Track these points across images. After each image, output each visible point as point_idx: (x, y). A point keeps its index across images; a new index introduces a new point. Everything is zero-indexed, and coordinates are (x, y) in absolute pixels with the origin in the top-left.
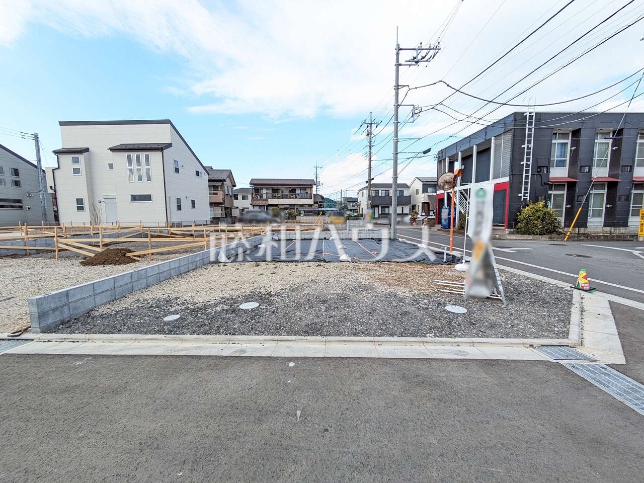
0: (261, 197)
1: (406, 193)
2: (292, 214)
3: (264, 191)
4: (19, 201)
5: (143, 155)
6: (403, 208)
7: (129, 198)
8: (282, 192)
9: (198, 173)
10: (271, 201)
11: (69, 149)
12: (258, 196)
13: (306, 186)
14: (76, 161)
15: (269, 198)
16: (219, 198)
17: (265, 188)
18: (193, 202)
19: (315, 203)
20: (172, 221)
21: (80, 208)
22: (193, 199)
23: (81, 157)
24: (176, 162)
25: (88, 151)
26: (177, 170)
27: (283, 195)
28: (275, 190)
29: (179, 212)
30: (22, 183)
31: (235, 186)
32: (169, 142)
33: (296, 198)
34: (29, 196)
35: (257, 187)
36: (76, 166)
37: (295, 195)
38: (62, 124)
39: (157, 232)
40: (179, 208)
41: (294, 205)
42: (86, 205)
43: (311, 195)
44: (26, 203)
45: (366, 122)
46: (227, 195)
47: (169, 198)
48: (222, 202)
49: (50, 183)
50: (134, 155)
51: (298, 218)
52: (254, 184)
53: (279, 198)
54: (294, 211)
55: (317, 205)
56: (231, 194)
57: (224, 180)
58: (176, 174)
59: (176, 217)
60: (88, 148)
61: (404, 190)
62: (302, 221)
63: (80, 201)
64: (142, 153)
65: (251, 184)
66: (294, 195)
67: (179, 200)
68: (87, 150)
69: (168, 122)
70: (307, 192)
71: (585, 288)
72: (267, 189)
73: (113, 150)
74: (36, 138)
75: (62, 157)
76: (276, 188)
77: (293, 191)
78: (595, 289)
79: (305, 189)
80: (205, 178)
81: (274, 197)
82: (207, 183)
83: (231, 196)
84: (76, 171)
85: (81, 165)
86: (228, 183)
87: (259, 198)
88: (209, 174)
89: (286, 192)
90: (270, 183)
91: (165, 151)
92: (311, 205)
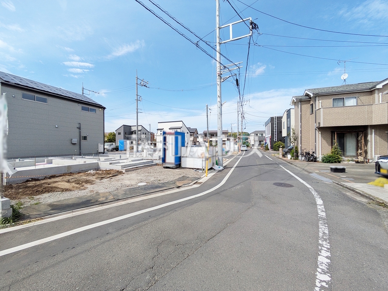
9: (187, 133)
10: (210, 139)
11: (160, 129)
13: (225, 133)
23: (162, 131)
31: (198, 133)
35: (206, 134)
48: (193, 140)
56: (196, 137)
57: (194, 133)
60: (164, 128)
64: (176, 129)
65: (203, 132)
69: (182, 121)
75: (158, 130)
84: (161, 134)
90: (210, 132)
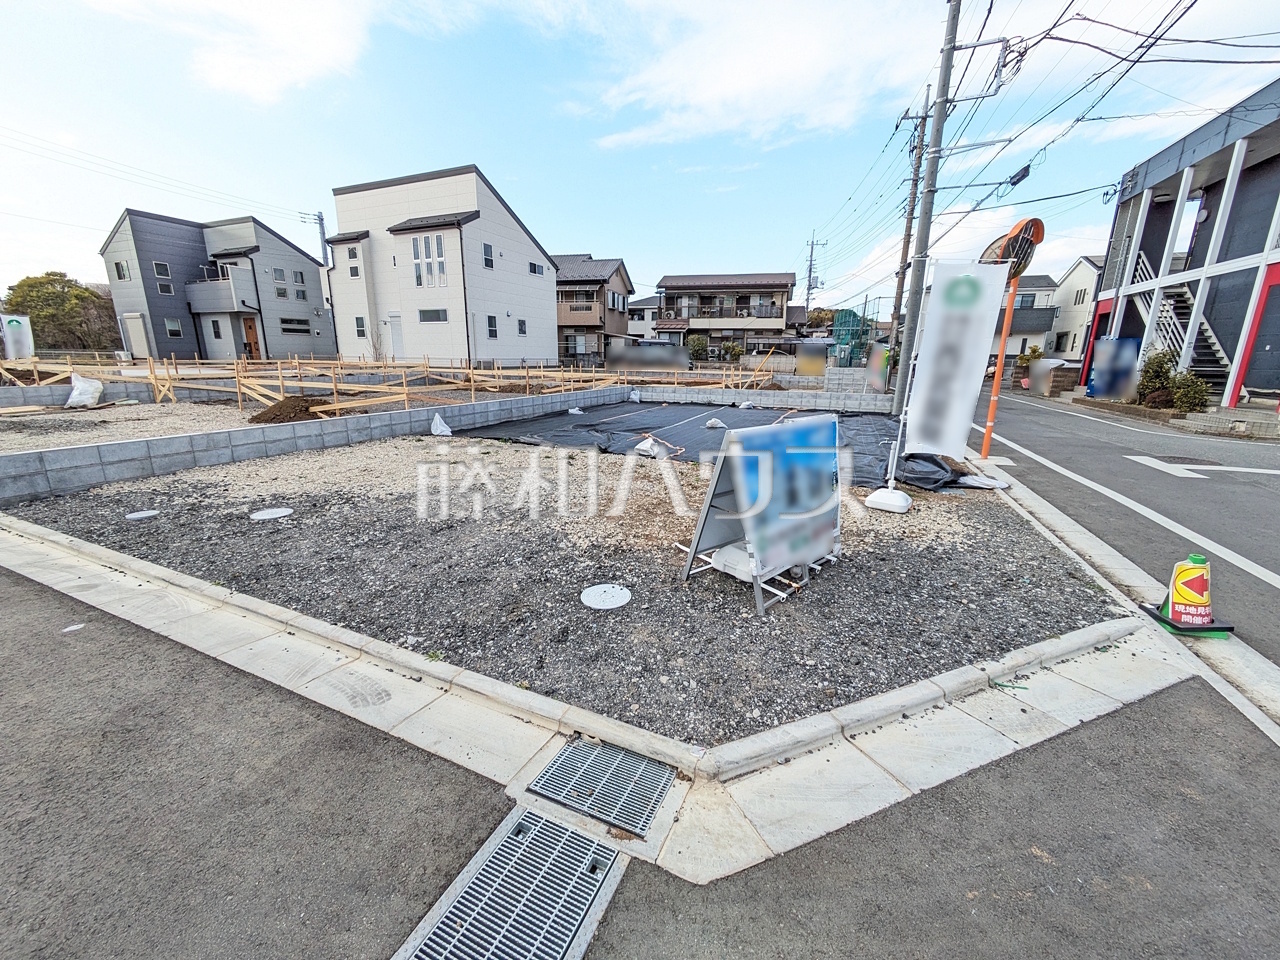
0: (678, 313)
1: (1042, 300)
2: (730, 350)
3: (685, 302)
4: (305, 322)
5: (433, 235)
6: (1025, 341)
7: (417, 316)
8: (721, 303)
9: (534, 268)
10: (696, 324)
11: (344, 234)
12: (672, 312)
13: (776, 288)
14: (353, 254)
15: (693, 317)
16: (592, 318)
17: (686, 294)
18: (522, 324)
19: (789, 326)
20: (478, 357)
21: (361, 333)
22: (522, 318)
23: (359, 247)
24: (488, 249)
25: (368, 236)
26: (489, 263)
27: (721, 309)
28: (706, 300)
29: (493, 341)
30: (308, 294)
31: (631, 292)
32: (474, 208)
33: (749, 315)
34: (318, 315)
35: (672, 292)
36: (354, 263)
37: (748, 308)
38: (337, 192)
39: (447, 377)
40: (493, 334)
41: (744, 330)
42: (367, 328)
43: (782, 309)
44: (315, 327)
45: (911, 114)
46: (612, 310)
47: (474, 315)
48: (598, 323)
49: (326, 294)
50: (421, 236)
51: (743, 359)
52: (667, 288)
53: (712, 315)
54: (738, 346)
55: (794, 332)
56: (621, 309)
57: (605, 281)
58: (488, 271)
59: (486, 350)
60: (368, 231)
61: (1038, 294)
62: (751, 366)
63: (360, 321)
64: (432, 233)
65: (659, 286)
66: (745, 308)
67: (492, 320)
68: (366, 235)
69: (472, 169)
70: (773, 303)
71: (1185, 618)
72: (691, 296)
73: (394, 231)
74: (321, 219)
75: (338, 249)
76: (706, 294)
77: (743, 301)
78: (1231, 629)
79: (771, 295)
80: (550, 276)
81: (702, 314)
82: (555, 288)
83: (622, 313)
84: (354, 272)
85: (358, 262)
86: (615, 284)
87: (673, 316)
88: (557, 270)
89: (730, 304)
90: (698, 283)
91: (465, 227)
92: (779, 332)
